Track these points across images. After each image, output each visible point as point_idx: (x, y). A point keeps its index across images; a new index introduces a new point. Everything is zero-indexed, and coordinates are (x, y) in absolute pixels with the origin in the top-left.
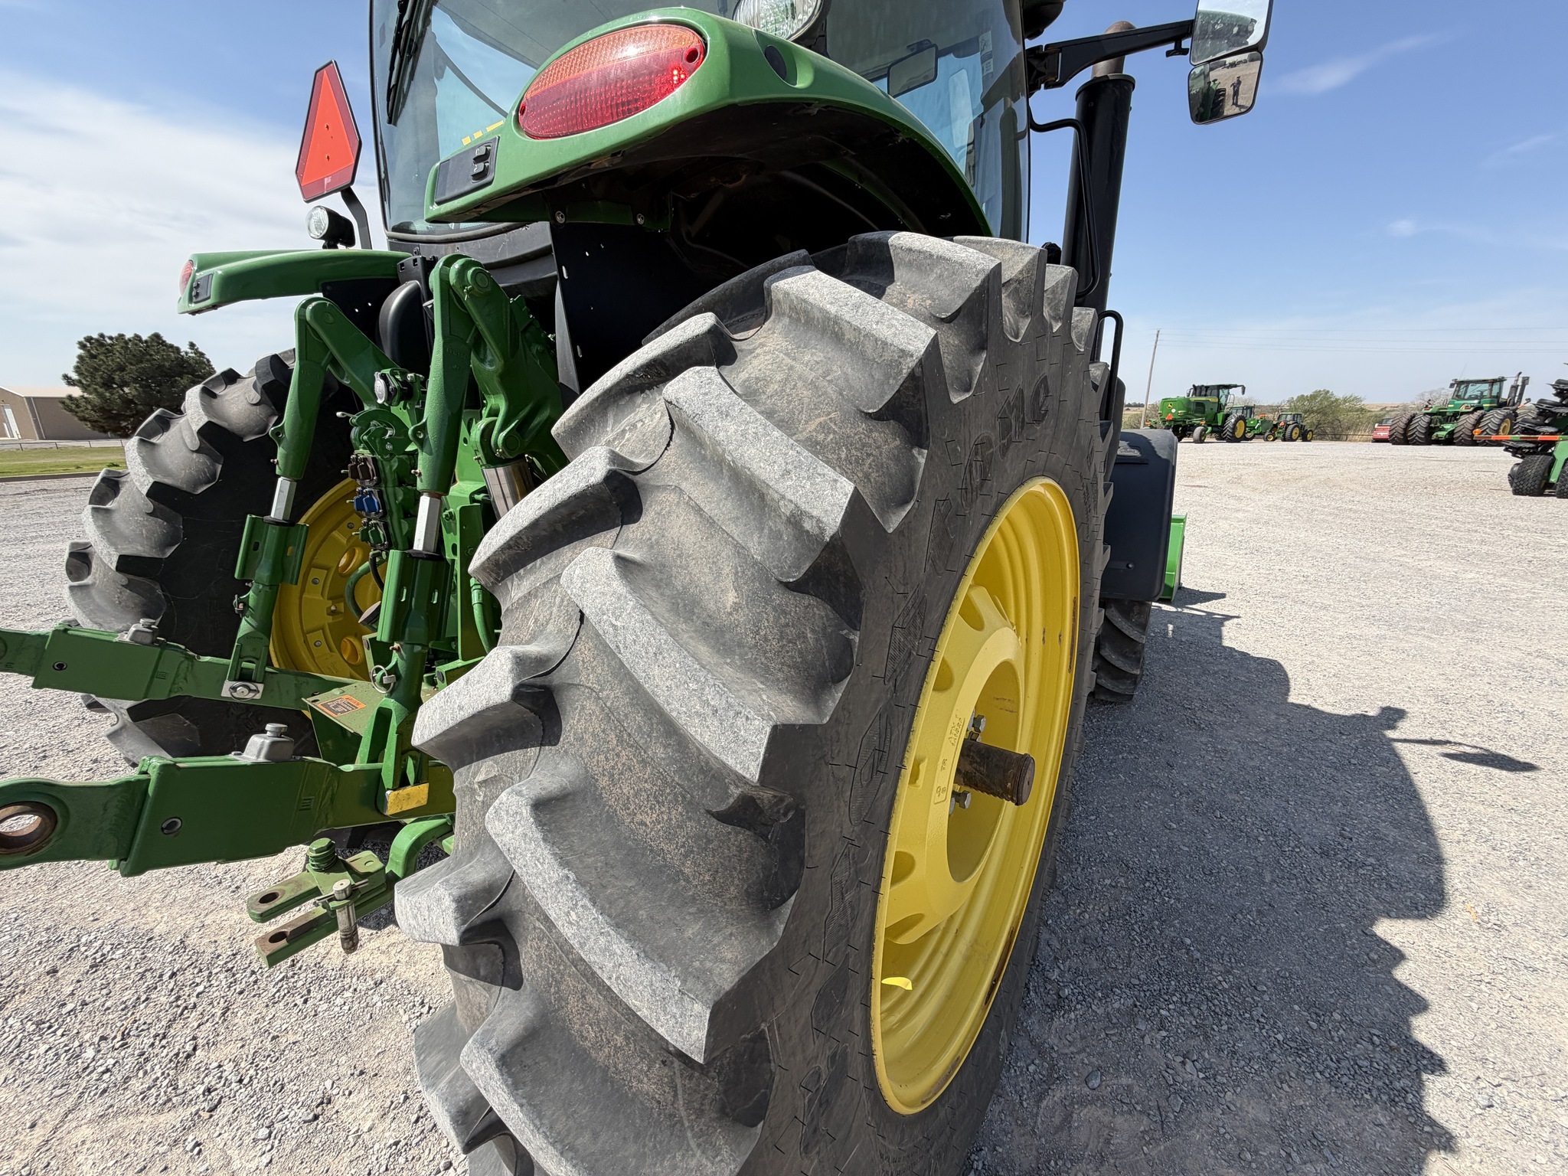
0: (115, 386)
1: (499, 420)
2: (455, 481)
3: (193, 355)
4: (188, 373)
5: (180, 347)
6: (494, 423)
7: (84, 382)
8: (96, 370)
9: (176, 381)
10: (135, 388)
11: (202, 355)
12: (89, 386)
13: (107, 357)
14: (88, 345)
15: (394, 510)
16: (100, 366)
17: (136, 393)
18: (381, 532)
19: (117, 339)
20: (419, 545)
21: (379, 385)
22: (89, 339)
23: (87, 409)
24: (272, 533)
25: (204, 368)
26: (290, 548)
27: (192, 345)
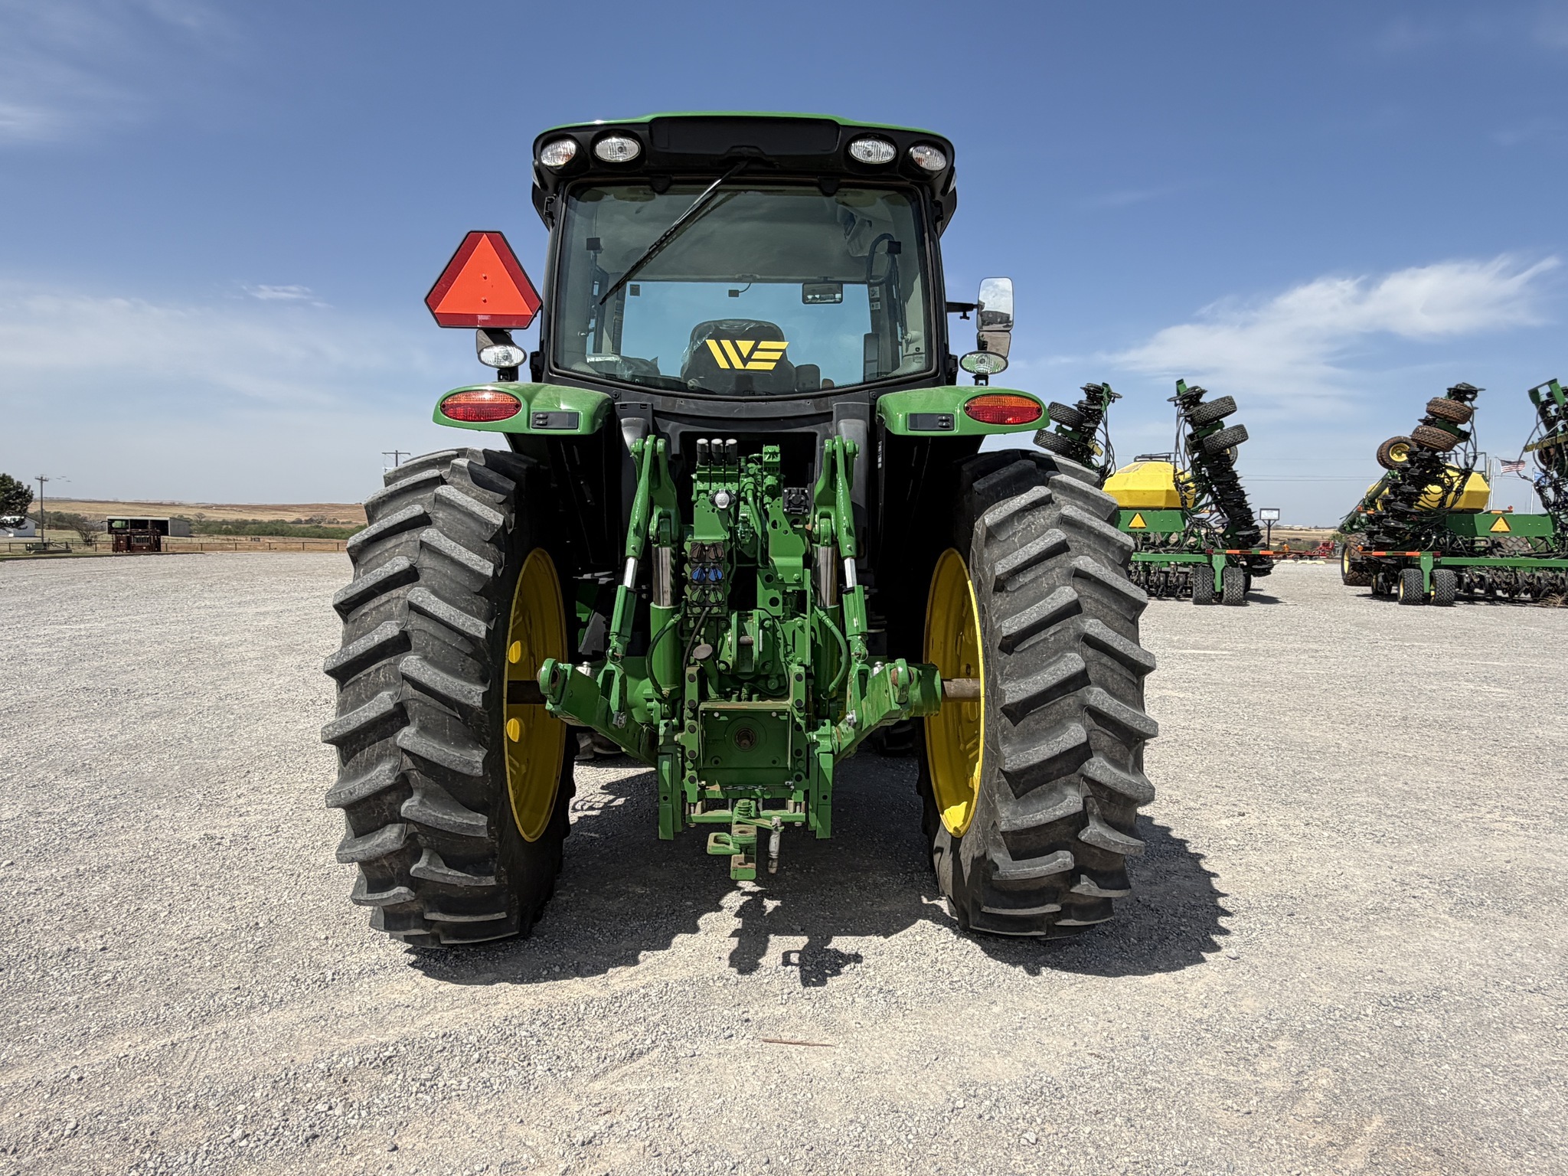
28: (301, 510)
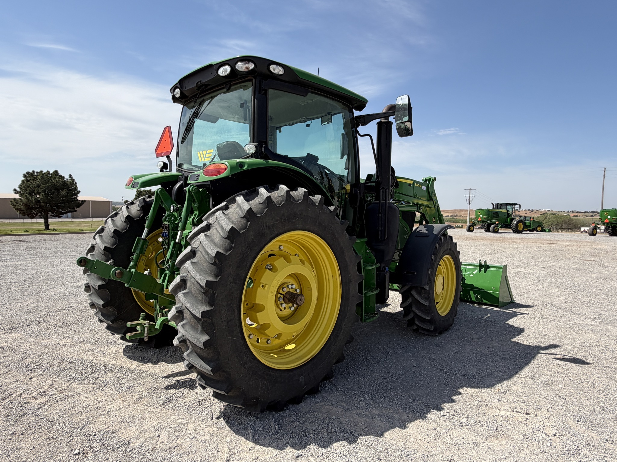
0: (34, 194)
1: (196, 216)
2: (185, 230)
3: (70, 180)
4: (66, 189)
5: (65, 176)
6: (195, 217)
7: (22, 192)
8: (28, 187)
9: (60, 192)
10: (42, 195)
11: (74, 180)
12: (24, 194)
13: (34, 181)
14: (27, 175)
15: (171, 236)
16: (30, 185)
17: (42, 197)
18: (167, 242)
19: (39, 173)
20: (177, 241)
21: (172, 208)
22: (28, 173)
23: (20, 205)
24: (142, 241)
25: (73, 187)
26: (144, 246)
27: (70, 176)
28: (449, 212)
